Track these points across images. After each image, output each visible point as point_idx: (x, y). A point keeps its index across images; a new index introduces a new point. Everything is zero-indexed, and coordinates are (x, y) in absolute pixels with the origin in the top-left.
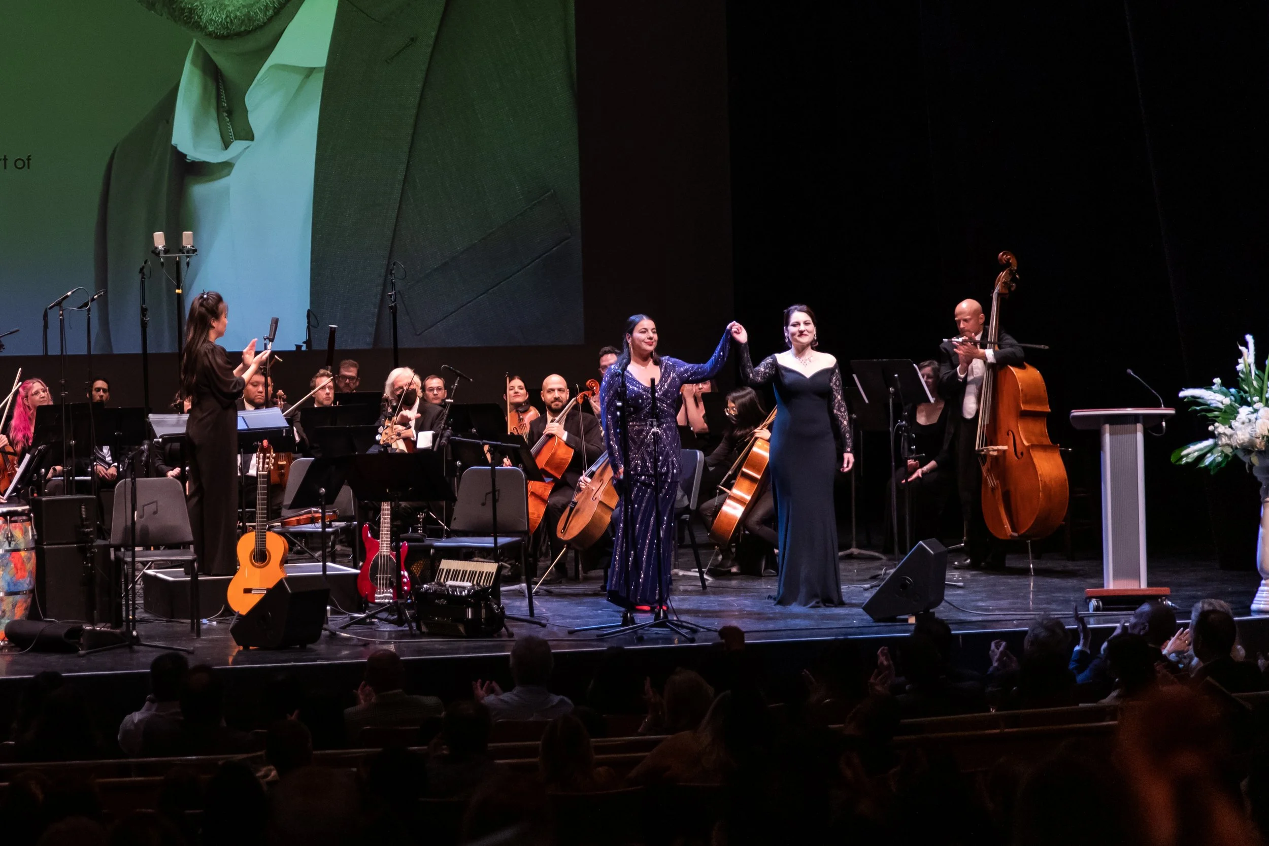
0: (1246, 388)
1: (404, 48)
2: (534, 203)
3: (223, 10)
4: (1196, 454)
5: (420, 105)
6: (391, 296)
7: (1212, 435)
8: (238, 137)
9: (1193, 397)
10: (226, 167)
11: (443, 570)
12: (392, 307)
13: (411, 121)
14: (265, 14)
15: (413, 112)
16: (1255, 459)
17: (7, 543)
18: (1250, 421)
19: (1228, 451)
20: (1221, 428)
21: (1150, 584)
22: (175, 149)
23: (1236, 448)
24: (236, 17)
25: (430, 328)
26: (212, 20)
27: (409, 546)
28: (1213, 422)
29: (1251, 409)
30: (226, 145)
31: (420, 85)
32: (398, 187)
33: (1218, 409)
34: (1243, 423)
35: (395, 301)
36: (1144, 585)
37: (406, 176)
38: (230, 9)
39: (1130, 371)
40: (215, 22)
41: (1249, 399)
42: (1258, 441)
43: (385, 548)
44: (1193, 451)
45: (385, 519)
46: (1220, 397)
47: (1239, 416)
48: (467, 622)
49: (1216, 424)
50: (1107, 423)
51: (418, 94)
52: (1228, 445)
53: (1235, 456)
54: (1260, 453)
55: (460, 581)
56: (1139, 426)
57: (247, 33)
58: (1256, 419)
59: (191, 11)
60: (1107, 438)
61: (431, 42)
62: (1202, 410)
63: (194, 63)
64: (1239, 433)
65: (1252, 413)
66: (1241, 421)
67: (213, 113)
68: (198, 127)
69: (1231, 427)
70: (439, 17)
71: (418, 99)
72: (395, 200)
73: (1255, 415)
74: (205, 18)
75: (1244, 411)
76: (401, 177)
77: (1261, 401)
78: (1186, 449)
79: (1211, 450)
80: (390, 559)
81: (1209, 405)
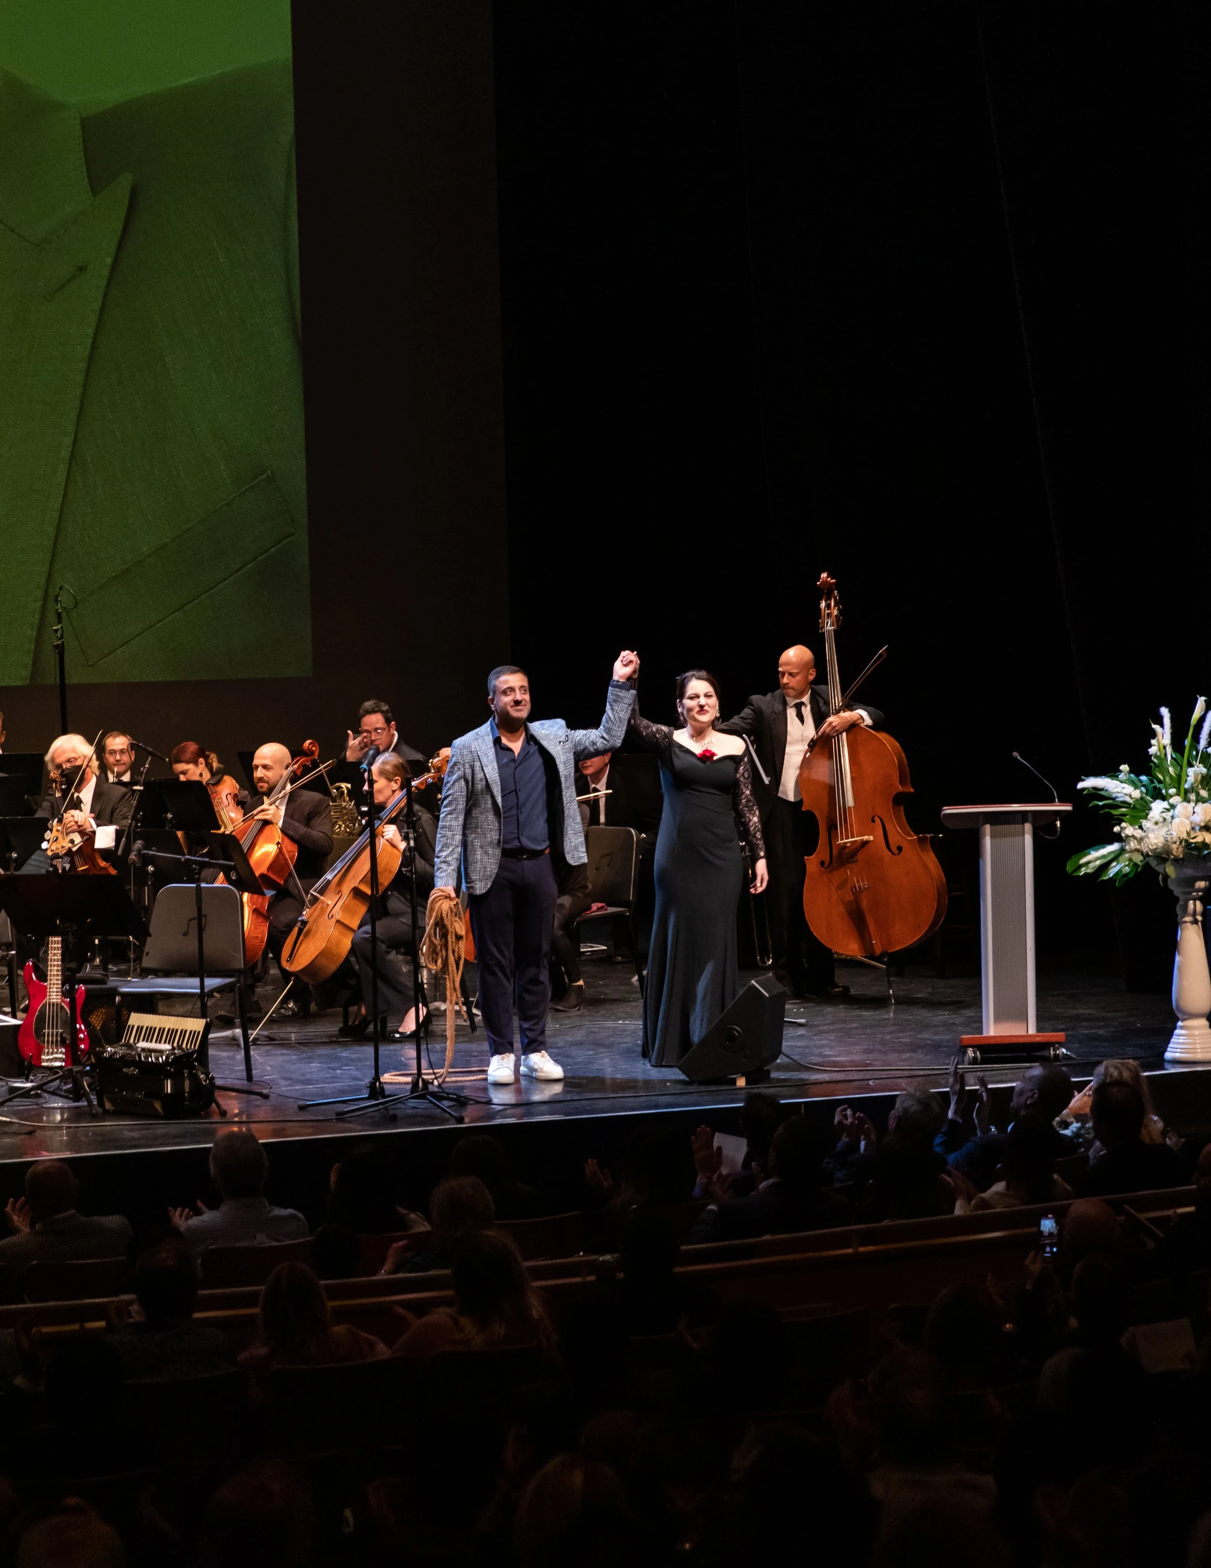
0: (1160, 776)
1: (69, 280)
2: (244, 488)
4: (1098, 863)
5: (91, 357)
7: (1118, 838)
9: (1095, 788)
11: (133, 1027)
13: (80, 379)
15: (83, 366)
16: (1170, 870)
18: (1165, 820)
19: (1138, 858)
20: (1129, 830)
21: (1039, 1029)
23: (1148, 855)
25: (107, 657)
27: (86, 990)
28: (1119, 822)
29: (1165, 804)
31: (91, 331)
32: (63, 468)
33: (1125, 804)
34: (1156, 823)
35: (62, 637)
36: (1032, 1030)
37: (73, 452)
39: (1015, 754)
41: (1164, 791)
42: (1175, 846)
43: (54, 994)
44: (1095, 857)
45: (55, 955)
46: (1128, 789)
47: (1151, 814)
48: (165, 1099)
49: (1124, 825)
50: (987, 823)
51: (89, 342)
52: (1137, 850)
53: (1147, 866)
54: (1176, 860)
55: (156, 1042)
56: (1028, 827)
58: (1173, 817)
60: (987, 842)
61: (106, 272)
62: (1105, 806)
64: (1151, 835)
65: (1168, 810)
66: (1154, 820)
69: (1141, 827)
70: (116, 239)
71: (88, 350)
72: (59, 485)
73: (1170, 813)
75: (1158, 806)
76: (65, 454)
77: (1178, 794)
78: (1085, 855)
79: (1116, 857)
80: (62, 1008)
81: (1114, 799)
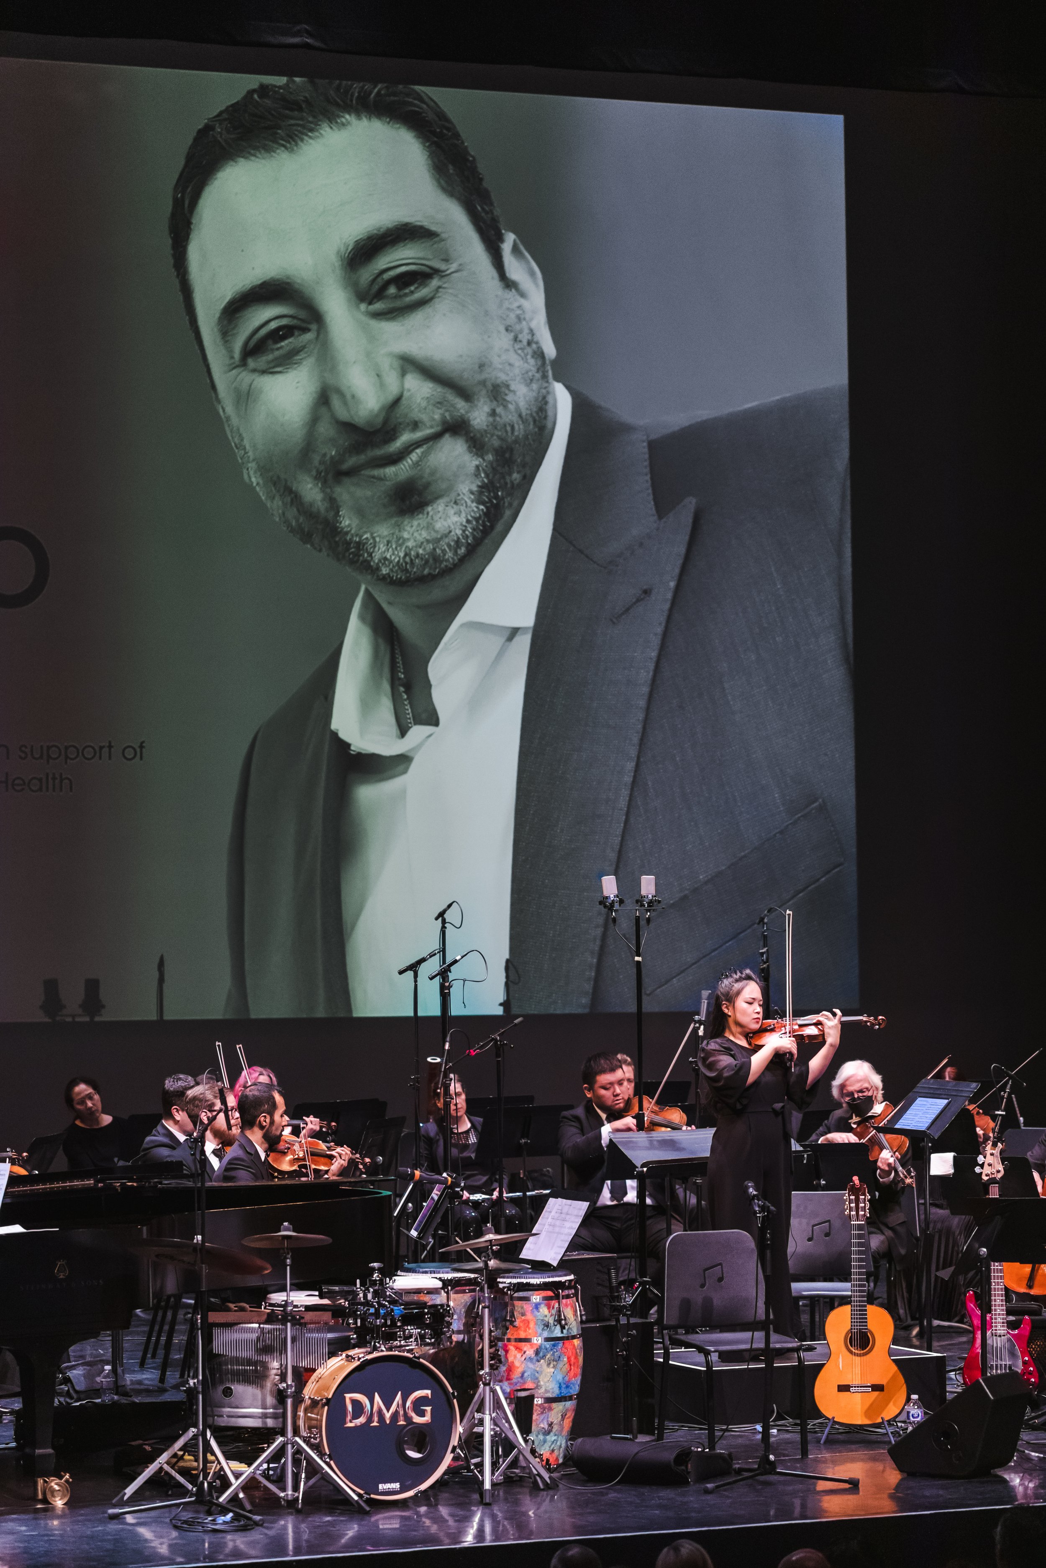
1: (635, 603)
2: (797, 816)
3: (401, 545)
5: (654, 680)
6: (762, 954)
8: (419, 721)
10: (403, 761)
12: (763, 970)
13: (642, 703)
14: (456, 553)
15: (645, 690)
17: (558, 1327)
22: (335, 735)
24: (417, 556)
25: (663, 985)
26: (385, 559)
30: (403, 731)
31: (654, 654)
35: (767, 961)
38: (410, 544)
40: (391, 562)
43: (1000, 1324)
45: (998, 1283)
51: (651, 666)
57: (432, 577)
59: (360, 545)
61: (669, 596)
63: (362, 617)
67: (386, 686)
68: (366, 705)
70: (680, 562)
74: (377, 557)
76: (628, 779)
80: (1009, 1339)
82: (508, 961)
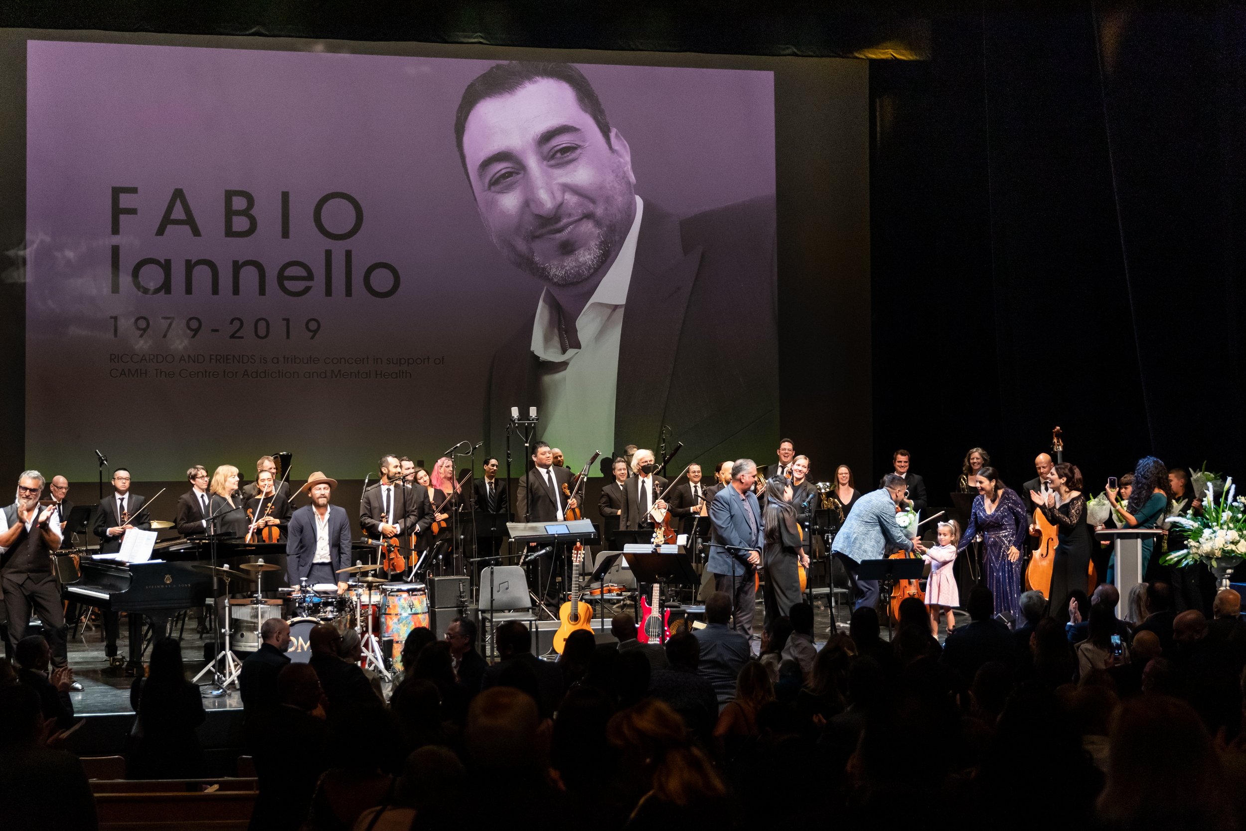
0: (1208, 516)
1: (673, 293)
3: (563, 269)
4: (1176, 559)
5: (682, 328)
6: (662, 447)
7: (1186, 547)
8: (571, 347)
9: (1175, 522)
10: (564, 365)
14: (589, 272)
15: (679, 332)
16: (1214, 563)
17: (410, 609)
18: (1211, 538)
19: (1197, 557)
20: (1192, 543)
22: (533, 353)
23: (1202, 556)
24: (571, 273)
26: (556, 275)
28: (1187, 538)
29: (1211, 530)
30: (564, 351)
31: (683, 316)
33: (1190, 530)
34: (1207, 540)
38: (567, 268)
40: (558, 276)
41: (1210, 524)
42: (1216, 551)
43: (655, 612)
44: (1174, 556)
45: (656, 593)
46: (1191, 523)
47: (1204, 535)
49: (1189, 540)
50: (1119, 539)
51: (681, 322)
52: (1196, 553)
53: (1201, 561)
54: (1217, 559)
56: (1139, 541)
57: (578, 283)
58: (1215, 537)
59: (544, 269)
61: (690, 290)
62: (1179, 531)
63: (544, 301)
64: (1203, 545)
65: (1213, 533)
66: (1205, 538)
67: (556, 331)
68: (547, 340)
69: (1198, 542)
70: (695, 275)
73: (1214, 535)
74: (552, 273)
75: (1207, 532)
77: (1217, 525)
78: (1169, 555)
79: (1185, 557)
80: (659, 619)
81: (1184, 527)
82: (613, 453)
